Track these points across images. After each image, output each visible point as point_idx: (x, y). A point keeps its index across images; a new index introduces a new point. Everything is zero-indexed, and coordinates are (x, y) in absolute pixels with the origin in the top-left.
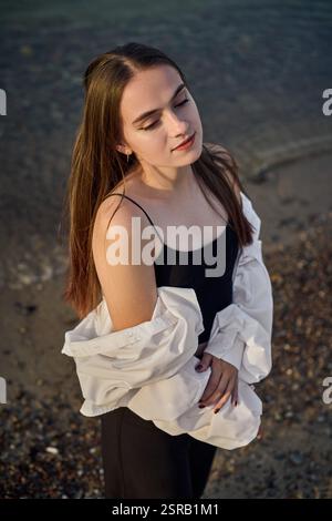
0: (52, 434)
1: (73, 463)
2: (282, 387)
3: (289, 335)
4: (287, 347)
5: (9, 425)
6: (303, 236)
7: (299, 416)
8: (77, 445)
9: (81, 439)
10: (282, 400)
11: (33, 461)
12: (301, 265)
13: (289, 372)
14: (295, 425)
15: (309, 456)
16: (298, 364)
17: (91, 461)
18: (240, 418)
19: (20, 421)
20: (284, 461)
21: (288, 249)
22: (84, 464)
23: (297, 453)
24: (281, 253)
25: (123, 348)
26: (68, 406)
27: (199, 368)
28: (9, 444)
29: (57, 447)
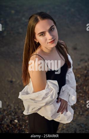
0: (16, 116)
1: (21, 125)
2: (79, 106)
3: (82, 91)
4: (81, 95)
5: (5, 114)
6: (86, 64)
7: (84, 114)
8: (23, 120)
9: (24, 118)
10: (79, 109)
11: (11, 124)
12: (85, 72)
13: (81, 101)
14: (82, 116)
15: (86, 125)
16: (84, 99)
17: (27, 124)
18: (68, 115)
19: (8, 113)
20: (79, 126)
21: (82, 67)
22: (25, 125)
23: (83, 124)
24: (80, 69)
25: (37, 97)
26: (21, 109)
27: (57, 102)
28: (4, 119)
29: (17, 120)
